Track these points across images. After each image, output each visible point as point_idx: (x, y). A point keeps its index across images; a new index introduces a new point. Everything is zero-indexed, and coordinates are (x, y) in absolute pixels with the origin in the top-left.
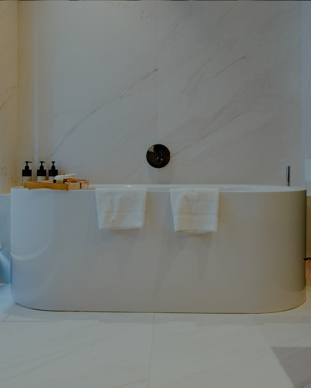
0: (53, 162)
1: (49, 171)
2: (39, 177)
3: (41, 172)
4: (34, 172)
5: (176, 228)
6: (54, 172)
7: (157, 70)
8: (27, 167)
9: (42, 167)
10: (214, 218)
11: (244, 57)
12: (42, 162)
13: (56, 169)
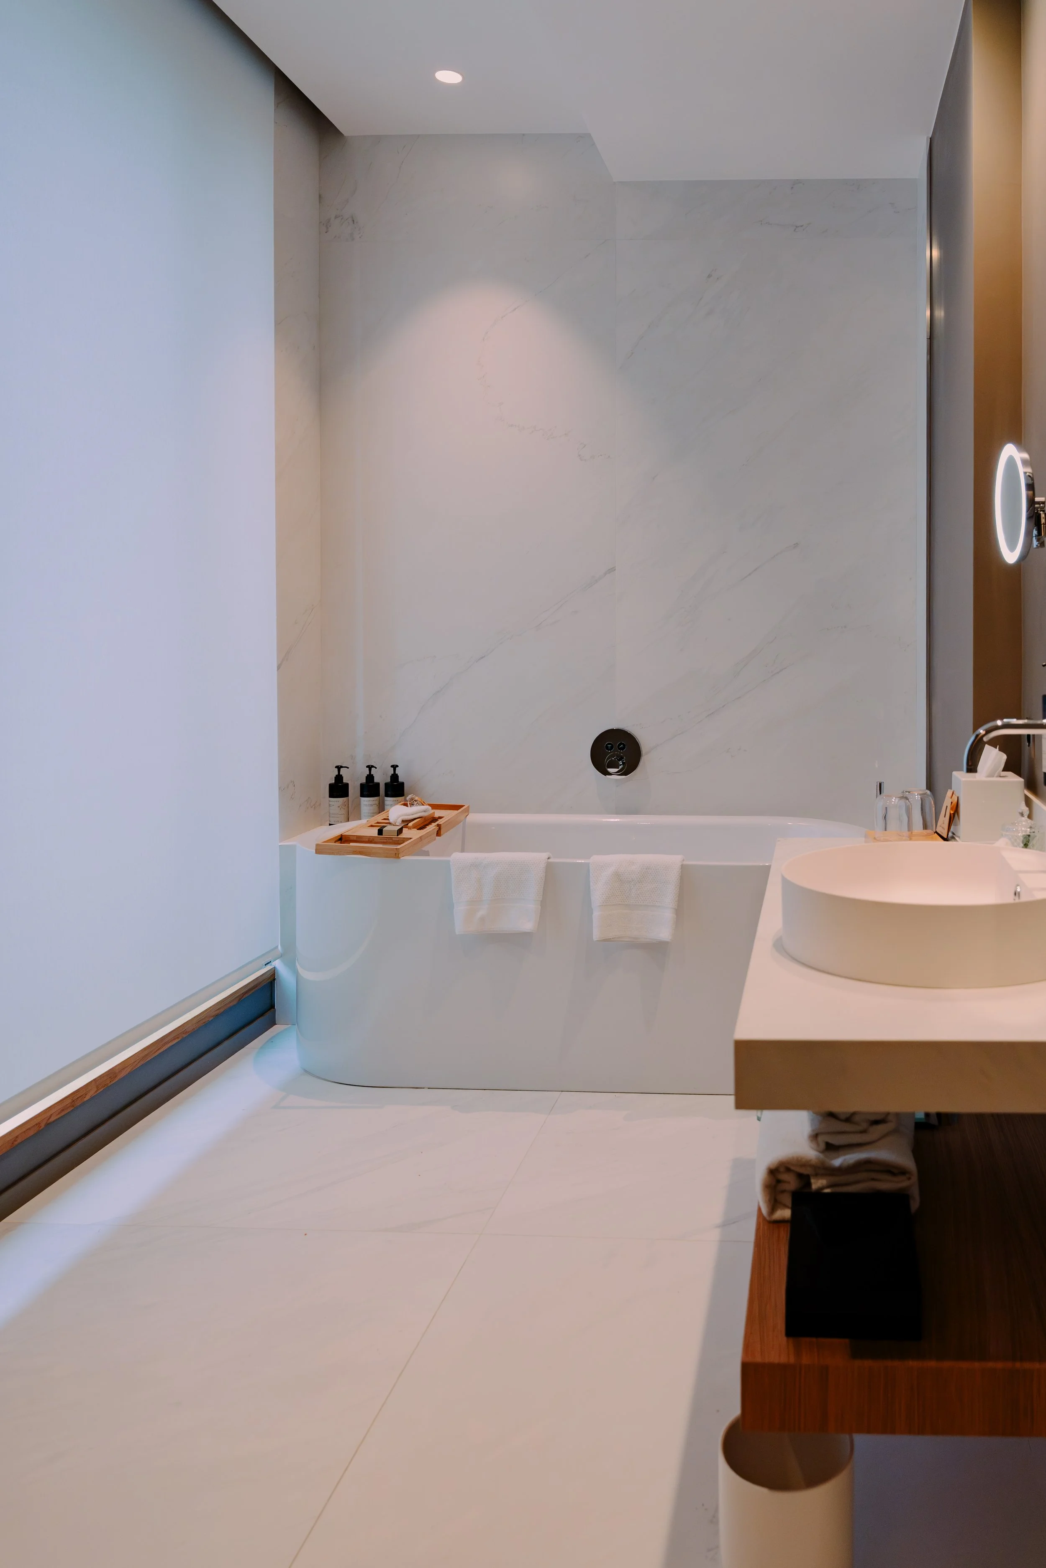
0: (395, 767)
1: (386, 784)
2: (363, 799)
3: (369, 788)
4: (354, 790)
5: (596, 935)
6: (396, 788)
7: (613, 570)
8: (339, 778)
9: (370, 777)
10: (668, 915)
11: (796, 545)
12: (370, 767)
13: (400, 780)
